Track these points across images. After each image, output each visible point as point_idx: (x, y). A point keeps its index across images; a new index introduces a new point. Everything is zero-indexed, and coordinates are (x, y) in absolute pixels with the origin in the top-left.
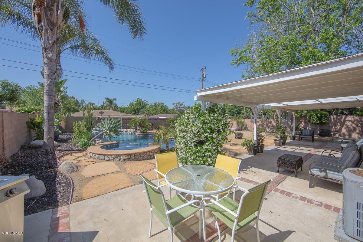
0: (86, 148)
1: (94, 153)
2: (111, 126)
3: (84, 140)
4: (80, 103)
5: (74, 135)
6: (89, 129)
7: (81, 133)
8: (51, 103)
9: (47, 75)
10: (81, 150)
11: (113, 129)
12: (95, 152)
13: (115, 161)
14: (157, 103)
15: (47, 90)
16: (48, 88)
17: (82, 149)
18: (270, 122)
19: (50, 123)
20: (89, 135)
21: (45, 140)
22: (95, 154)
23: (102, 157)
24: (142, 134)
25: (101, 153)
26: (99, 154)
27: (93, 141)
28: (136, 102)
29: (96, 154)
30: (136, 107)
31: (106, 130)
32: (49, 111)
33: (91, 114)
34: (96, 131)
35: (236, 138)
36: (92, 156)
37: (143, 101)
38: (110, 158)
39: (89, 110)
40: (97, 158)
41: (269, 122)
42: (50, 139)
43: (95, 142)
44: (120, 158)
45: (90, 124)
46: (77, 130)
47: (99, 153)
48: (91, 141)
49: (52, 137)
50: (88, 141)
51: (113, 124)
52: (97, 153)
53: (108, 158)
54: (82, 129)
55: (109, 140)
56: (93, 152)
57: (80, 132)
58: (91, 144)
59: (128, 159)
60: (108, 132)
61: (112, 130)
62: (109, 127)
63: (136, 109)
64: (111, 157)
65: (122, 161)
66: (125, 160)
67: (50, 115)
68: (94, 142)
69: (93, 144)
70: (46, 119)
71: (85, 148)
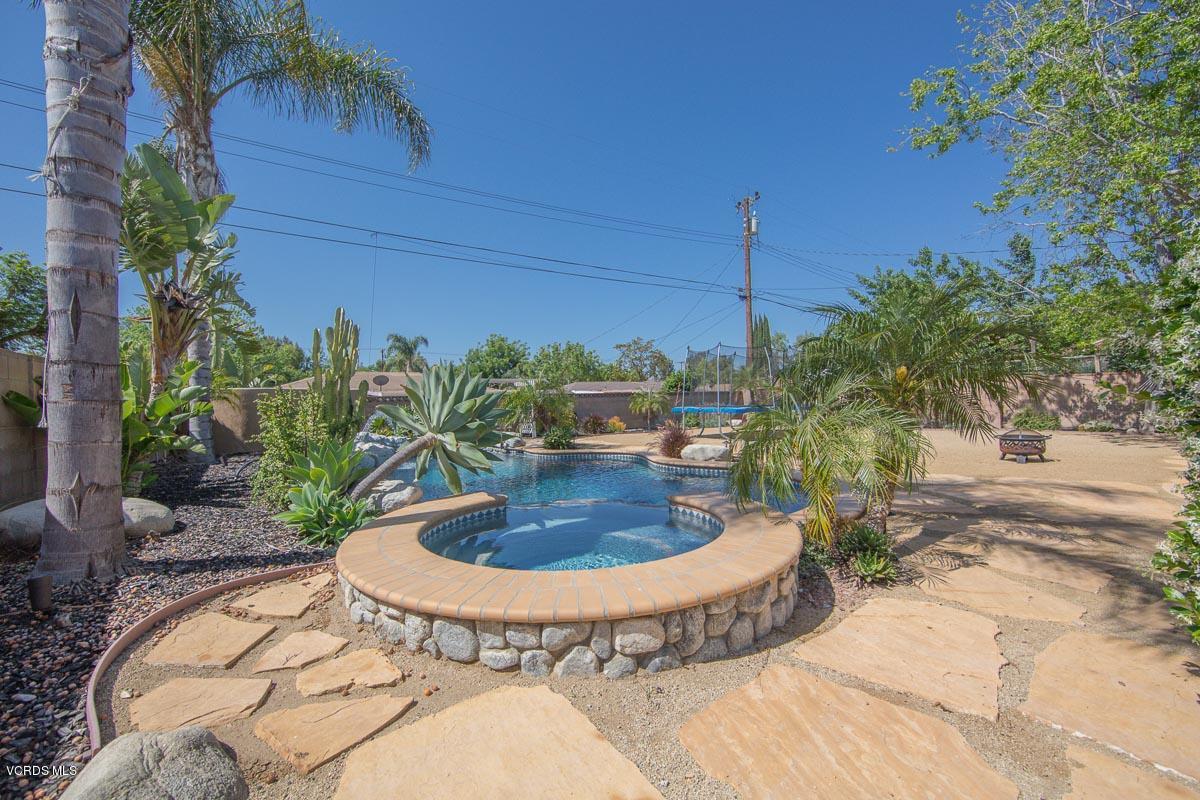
0: (333, 542)
1: (388, 604)
2: (464, 407)
3: (313, 493)
4: (308, 360)
5: (263, 461)
6: (342, 431)
7: (299, 449)
8: (89, 246)
9: (60, 54)
10: (297, 556)
11: (473, 425)
12: (395, 597)
13: (568, 671)
14: (564, 347)
15: (63, 160)
16: (65, 147)
17: (303, 544)
18: (1078, 390)
19: (87, 384)
20: (345, 462)
21: (54, 505)
22: (395, 606)
23: (457, 641)
24: (550, 451)
25: (450, 608)
26: (430, 617)
27: (365, 494)
28: (486, 348)
29: (406, 610)
30: (489, 364)
31: (431, 430)
32: (76, 301)
33: (349, 365)
34: (371, 444)
35: (1008, 456)
36: (369, 616)
37: (510, 342)
38: (521, 650)
39: (337, 345)
40: (412, 645)
41: (1068, 386)
42: (92, 498)
43: (378, 503)
44: (607, 644)
45: (345, 411)
46: (276, 431)
47: (430, 605)
48: (354, 494)
49: (105, 483)
50: (342, 494)
51: (469, 397)
52: (412, 601)
53: (507, 646)
54: (307, 426)
55: (452, 488)
56: (381, 593)
57: (295, 447)
58: (356, 514)
59: (665, 649)
60: (449, 439)
61: (464, 428)
62: (453, 411)
63: (488, 370)
64: (532, 640)
65: (621, 676)
66: (641, 660)
67: (83, 328)
68: (370, 500)
69: (368, 514)
70: (54, 357)
71: (321, 539)
